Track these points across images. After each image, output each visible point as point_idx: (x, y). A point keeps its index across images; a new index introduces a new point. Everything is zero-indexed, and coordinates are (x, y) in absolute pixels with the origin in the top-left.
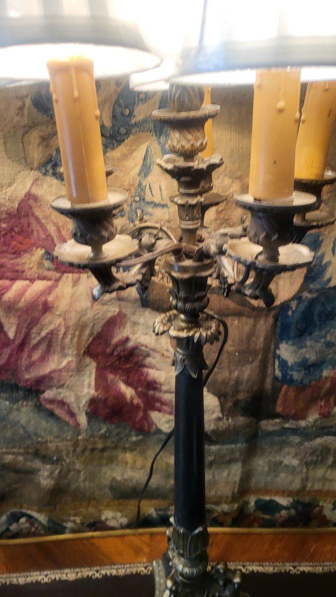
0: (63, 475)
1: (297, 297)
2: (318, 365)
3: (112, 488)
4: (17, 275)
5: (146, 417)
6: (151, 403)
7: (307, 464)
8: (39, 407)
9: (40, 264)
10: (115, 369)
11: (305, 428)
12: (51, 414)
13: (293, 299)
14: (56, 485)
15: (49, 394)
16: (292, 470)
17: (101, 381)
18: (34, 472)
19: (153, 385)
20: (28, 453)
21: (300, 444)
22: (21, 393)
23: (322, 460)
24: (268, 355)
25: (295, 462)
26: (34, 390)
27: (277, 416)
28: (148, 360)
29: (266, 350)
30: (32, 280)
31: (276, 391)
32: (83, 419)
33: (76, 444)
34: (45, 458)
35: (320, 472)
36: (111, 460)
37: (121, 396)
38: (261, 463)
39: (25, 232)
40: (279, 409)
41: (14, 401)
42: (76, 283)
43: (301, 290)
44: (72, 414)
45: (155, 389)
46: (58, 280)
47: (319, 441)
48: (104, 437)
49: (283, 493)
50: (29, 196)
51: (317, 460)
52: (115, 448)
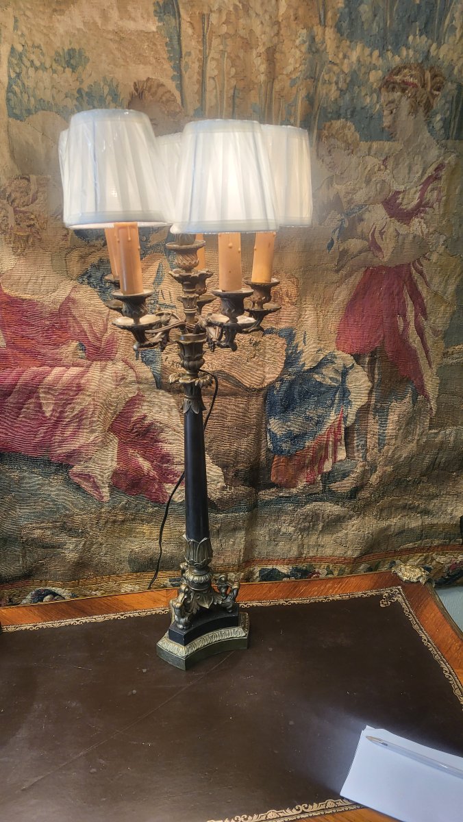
0: (86, 549)
1: (280, 379)
2: (301, 437)
3: (131, 561)
4: (56, 362)
5: (161, 489)
6: (165, 476)
7: (302, 530)
8: (68, 481)
9: (74, 353)
10: (133, 444)
11: (296, 495)
12: (78, 488)
13: (277, 380)
14: (81, 558)
15: (77, 469)
16: (289, 538)
17: (122, 456)
18: (61, 546)
19: (166, 458)
20: (55, 527)
21: (294, 510)
22: (53, 468)
23: (314, 525)
24: (260, 430)
25: (291, 529)
26: (63, 465)
27: (272, 485)
28: (163, 435)
29: (259, 425)
30: (68, 367)
31: (270, 461)
32: (105, 491)
33: (99, 518)
34: (71, 531)
35: (313, 539)
36: (130, 532)
37: (139, 468)
38: (262, 533)
39: (64, 328)
40: (273, 479)
41: (47, 475)
42: (103, 369)
43: (283, 373)
44: (96, 487)
45: (168, 461)
46: (88, 367)
47: (309, 507)
48: (125, 508)
49: (283, 561)
50: (69, 299)
51: (309, 527)
52: (133, 520)
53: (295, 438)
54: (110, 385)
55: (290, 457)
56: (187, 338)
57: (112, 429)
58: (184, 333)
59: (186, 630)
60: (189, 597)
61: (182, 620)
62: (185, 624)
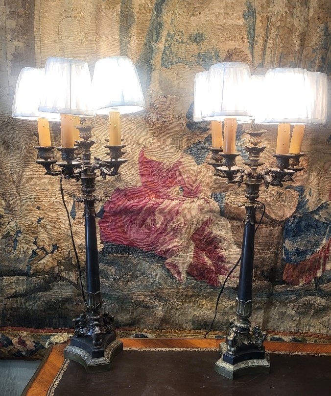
0: (168, 311)
1: (293, 216)
2: (304, 252)
4: (167, 197)
5: (216, 278)
6: (220, 270)
7: (300, 314)
8: (163, 267)
10: (203, 249)
11: (298, 290)
12: (169, 272)
13: (292, 216)
14: (164, 316)
15: (169, 260)
16: (291, 318)
17: (196, 255)
18: (154, 307)
19: (221, 259)
20: (152, 295)
21: (296, 300)
22: (156, 259)
23: (308, 311)
24: (279, 246)
25: (293, 312)
26: (162, 258)
27: (284, 282)
28: (221, 245)
29: (278, 243)
30: (172, 200)
31: (283, 266)
32: (184, 276)
33: (178, 292)
34: (161, 299)
35: (306, 321)
36: (194, 303)
37: (204, 264)
38: (274, 313)
39: (173, 177)
40: (284, 278)
41: (152, 263)
43: (295, 213)
44: (179, 273)
45: (222, 261)
46: (184, 201)
47: (305, 298)
48: (193, 288)
49: (287, 333)
50: (178, 162)
51: (305, 312)
52: (198, 295)
53: (300, 253)
54: (194, 213)
55: (296, 265)
56: (252, 182)
57: (192, 238)
58: (250, 178)
59: (234, 355)
60: (237, 335)
61: (233, 349)
62: (234, 352)
